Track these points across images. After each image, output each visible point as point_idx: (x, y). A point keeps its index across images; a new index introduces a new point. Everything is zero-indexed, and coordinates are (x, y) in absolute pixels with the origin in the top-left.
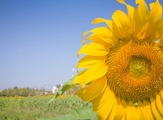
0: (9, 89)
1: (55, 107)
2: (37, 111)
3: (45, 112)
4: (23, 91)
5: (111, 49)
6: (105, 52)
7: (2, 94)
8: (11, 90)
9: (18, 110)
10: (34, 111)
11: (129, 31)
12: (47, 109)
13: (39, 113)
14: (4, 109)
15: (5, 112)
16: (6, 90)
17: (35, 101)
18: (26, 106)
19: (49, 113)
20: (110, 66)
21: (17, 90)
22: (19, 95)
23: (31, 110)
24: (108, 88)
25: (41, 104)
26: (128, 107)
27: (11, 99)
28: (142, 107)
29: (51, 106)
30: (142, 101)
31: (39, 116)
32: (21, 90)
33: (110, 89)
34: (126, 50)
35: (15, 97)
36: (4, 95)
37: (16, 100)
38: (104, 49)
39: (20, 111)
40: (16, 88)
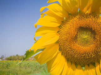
0: (13, 56)
1: (40, 68)
2: (29, 70)
3: (34, 71)
4: (21, 57)
5: (62, 22)
6: (57, 24)
7: (9, 59)
8: (15, 57)
9: (18, 69)
10: (27, 70)
11: (76, 6)
12: (35, 69)
13: (30, 71)
14: (9, 68)
15: (10, 70)
16: (11, 56)
17: (28, 64)
18: (23, 66)
19: (36, 71)
20: (61, 36)
21: (18, 57)
22: (19, 60)
23: (26, 69)
24: (60, 54)
25: (32, 65)
26: (77, 70)
27: (15, 62)
28: (88, 70)
29: (38, 67)
30: (89, 65)
31: (30, 73)
32: (20, 56)
33: (62, 54)
34: (75, 23)
35: (17, 61)
36: (10, 60)
37: (17, 63)
38: (57, 21)
39: (19, 69)
40: (17, 55)
